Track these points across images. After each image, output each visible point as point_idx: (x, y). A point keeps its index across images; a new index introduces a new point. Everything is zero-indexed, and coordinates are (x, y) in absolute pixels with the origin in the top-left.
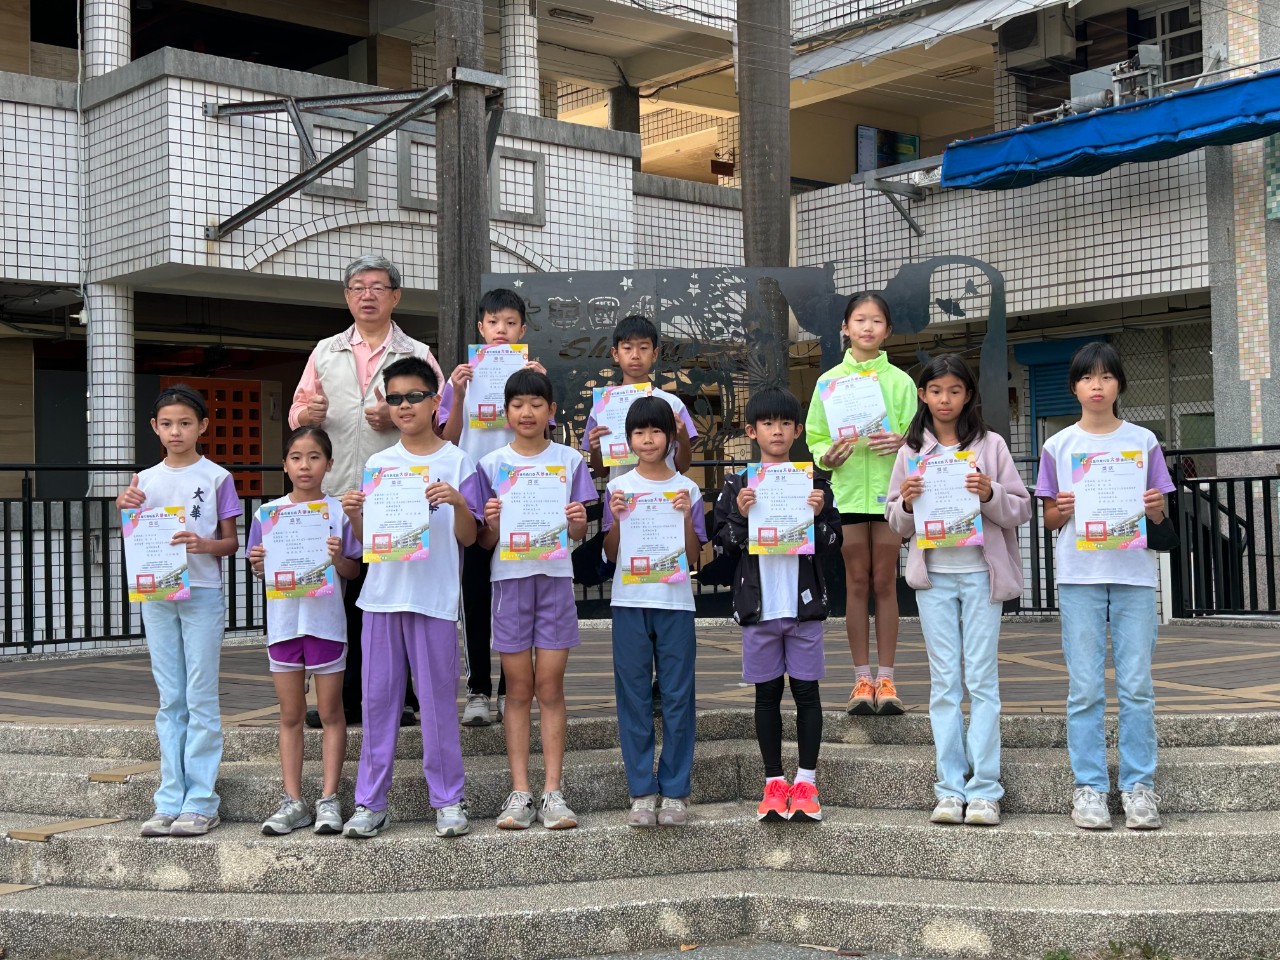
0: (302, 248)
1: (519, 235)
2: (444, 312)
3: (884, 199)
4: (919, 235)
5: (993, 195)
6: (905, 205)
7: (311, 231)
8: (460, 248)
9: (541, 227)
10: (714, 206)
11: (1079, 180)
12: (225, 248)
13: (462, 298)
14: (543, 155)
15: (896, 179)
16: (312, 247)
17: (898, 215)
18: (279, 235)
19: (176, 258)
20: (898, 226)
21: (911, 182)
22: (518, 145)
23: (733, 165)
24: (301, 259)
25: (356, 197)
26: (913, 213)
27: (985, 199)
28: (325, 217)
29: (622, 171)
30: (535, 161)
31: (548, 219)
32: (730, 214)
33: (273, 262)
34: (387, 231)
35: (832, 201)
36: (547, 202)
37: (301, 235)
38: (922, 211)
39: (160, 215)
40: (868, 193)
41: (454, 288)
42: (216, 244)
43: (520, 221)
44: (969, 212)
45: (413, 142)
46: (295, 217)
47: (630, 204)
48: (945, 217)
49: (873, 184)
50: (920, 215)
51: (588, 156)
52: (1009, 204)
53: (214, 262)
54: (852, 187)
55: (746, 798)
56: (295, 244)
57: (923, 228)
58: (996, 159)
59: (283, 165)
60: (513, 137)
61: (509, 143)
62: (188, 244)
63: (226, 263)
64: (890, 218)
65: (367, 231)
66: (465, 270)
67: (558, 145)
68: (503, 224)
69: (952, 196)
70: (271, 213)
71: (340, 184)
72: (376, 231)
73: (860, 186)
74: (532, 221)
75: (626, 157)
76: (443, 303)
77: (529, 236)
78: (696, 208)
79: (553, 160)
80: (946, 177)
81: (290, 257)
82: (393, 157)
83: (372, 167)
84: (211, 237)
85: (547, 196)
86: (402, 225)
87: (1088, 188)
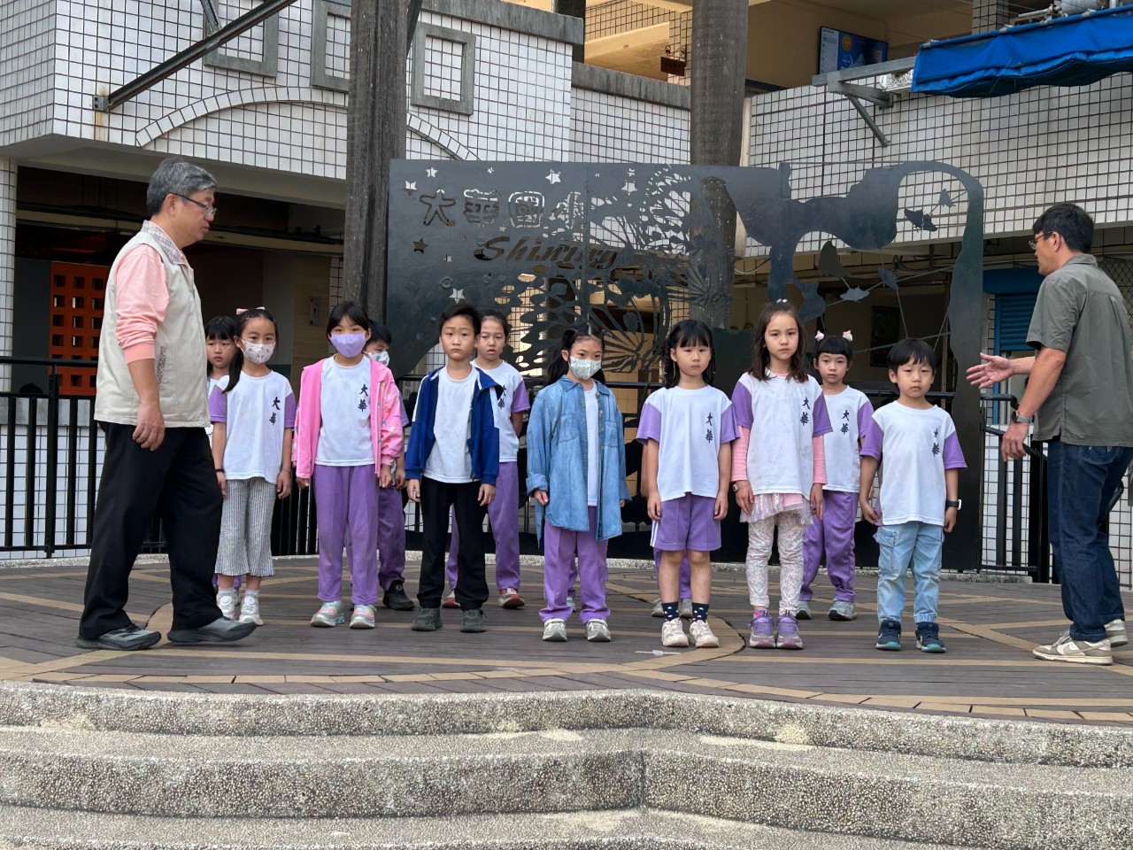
0: (201, 125)
1: (444, 124)
2: (351, 201)
3: (847, 104)
4: (884, 145)
5: (969, 104)
6: (870, 112)
7: (212, 107)
8: (372, 132)
9: (468, 115)
10: (660, 104)
11: (1064, 90)
12: (116, 121)
13: (371, 188)
14: (473, 36)
15: (862, 82)
16: (213, 125)
17: (862, 123)
18: (176, 110)
19: (59, 129)
20: (861, 134)
21: (878, 87)
22: (447, 24)
23: (684, 64)
24: (200, 137)
25: (264, 73)
26: (879, 121)
27: (958, 108)
28: (228, 92)
29: (560, 59)
30: (466, 43)
31: (476, 108)
32: (678, 113)
33: (168, 139)
34: (297, 112)
35: (790, 104)
36: (476, 88)
37: (201, 111)
38: (888, 119)
39: (44, 80)
40: (830, 97)
41: (363, 175)
42: (105, 117)
43: (444, 107)
44: (939, 122)
45: (330, 14)
46: (195, 91)
47: (568, 96)
48: (913, 126)
49: (837, 86)
50: (886, 123)
51: (524, 40)
52: (986, 114)
53: (102, 136)
54: (813, 89)
55: (650, 805)
56: (194, 121)
57: (888, 138)
58: (975, 63)
59: (184, 32)
60: (442, 15)
61: (436, 21)
62: (74, 114)
63: (115, 138)
64: (853, 125)
65: (274, 110)
66: (377, 156)
67: (492, 26)
68: (426, 111)
69: (922, 104)
70: (168, 84)
71: (247, 56)
72: (285, 111)
73: (822, 89)
74: (458, 109)
75: (566, 43)
76: (351, 192)
77: (454, 125)
78: (641, 106)
79: (486, 43)
80: (918, 81)
81: (188, 135)
82: (307, 30)
83: (283, 39)
84: (101, 107)
85: (476, 82)
86: (313, 105)
87: (1074, 101)
